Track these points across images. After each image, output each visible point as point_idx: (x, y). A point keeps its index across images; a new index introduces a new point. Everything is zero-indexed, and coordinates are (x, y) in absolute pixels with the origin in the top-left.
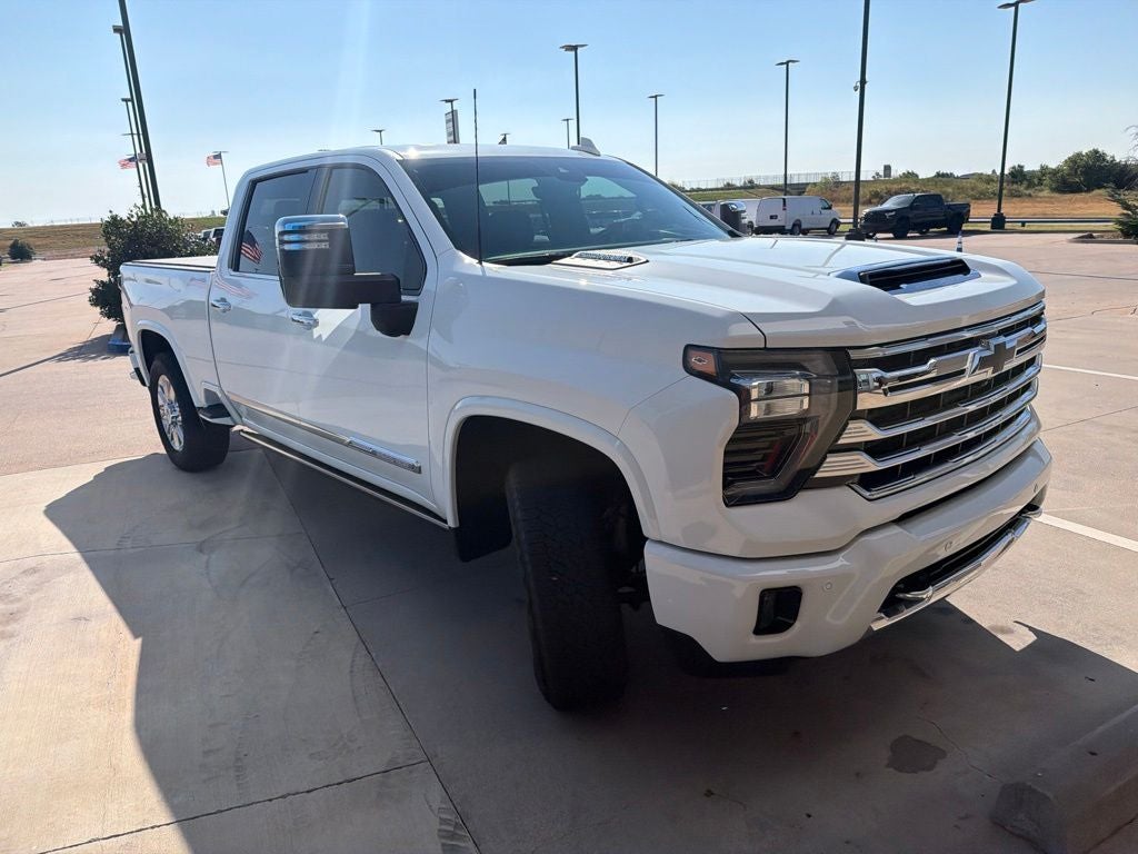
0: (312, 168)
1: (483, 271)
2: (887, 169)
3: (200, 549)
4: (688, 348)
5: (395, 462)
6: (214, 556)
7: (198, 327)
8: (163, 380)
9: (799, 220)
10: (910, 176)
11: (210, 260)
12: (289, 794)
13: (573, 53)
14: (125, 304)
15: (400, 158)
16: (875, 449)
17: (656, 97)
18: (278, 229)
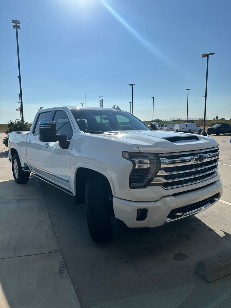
0: (52, 111)
1: (85, 135)
2: (217, 117)
3: (17, 201)
4: (123, 152)
5: (63, 179)
6: (20, 203)
7: (24, 148)
8: (15, 160)
9: (190, 130)
10: (223, 119)
11: (28, 132)
12: (25, 256)
13: (132, 86)
14: (8, 143)
15: (71, 109)
16: (165, 177)
17: (153, 97)
18: (39, 124)
